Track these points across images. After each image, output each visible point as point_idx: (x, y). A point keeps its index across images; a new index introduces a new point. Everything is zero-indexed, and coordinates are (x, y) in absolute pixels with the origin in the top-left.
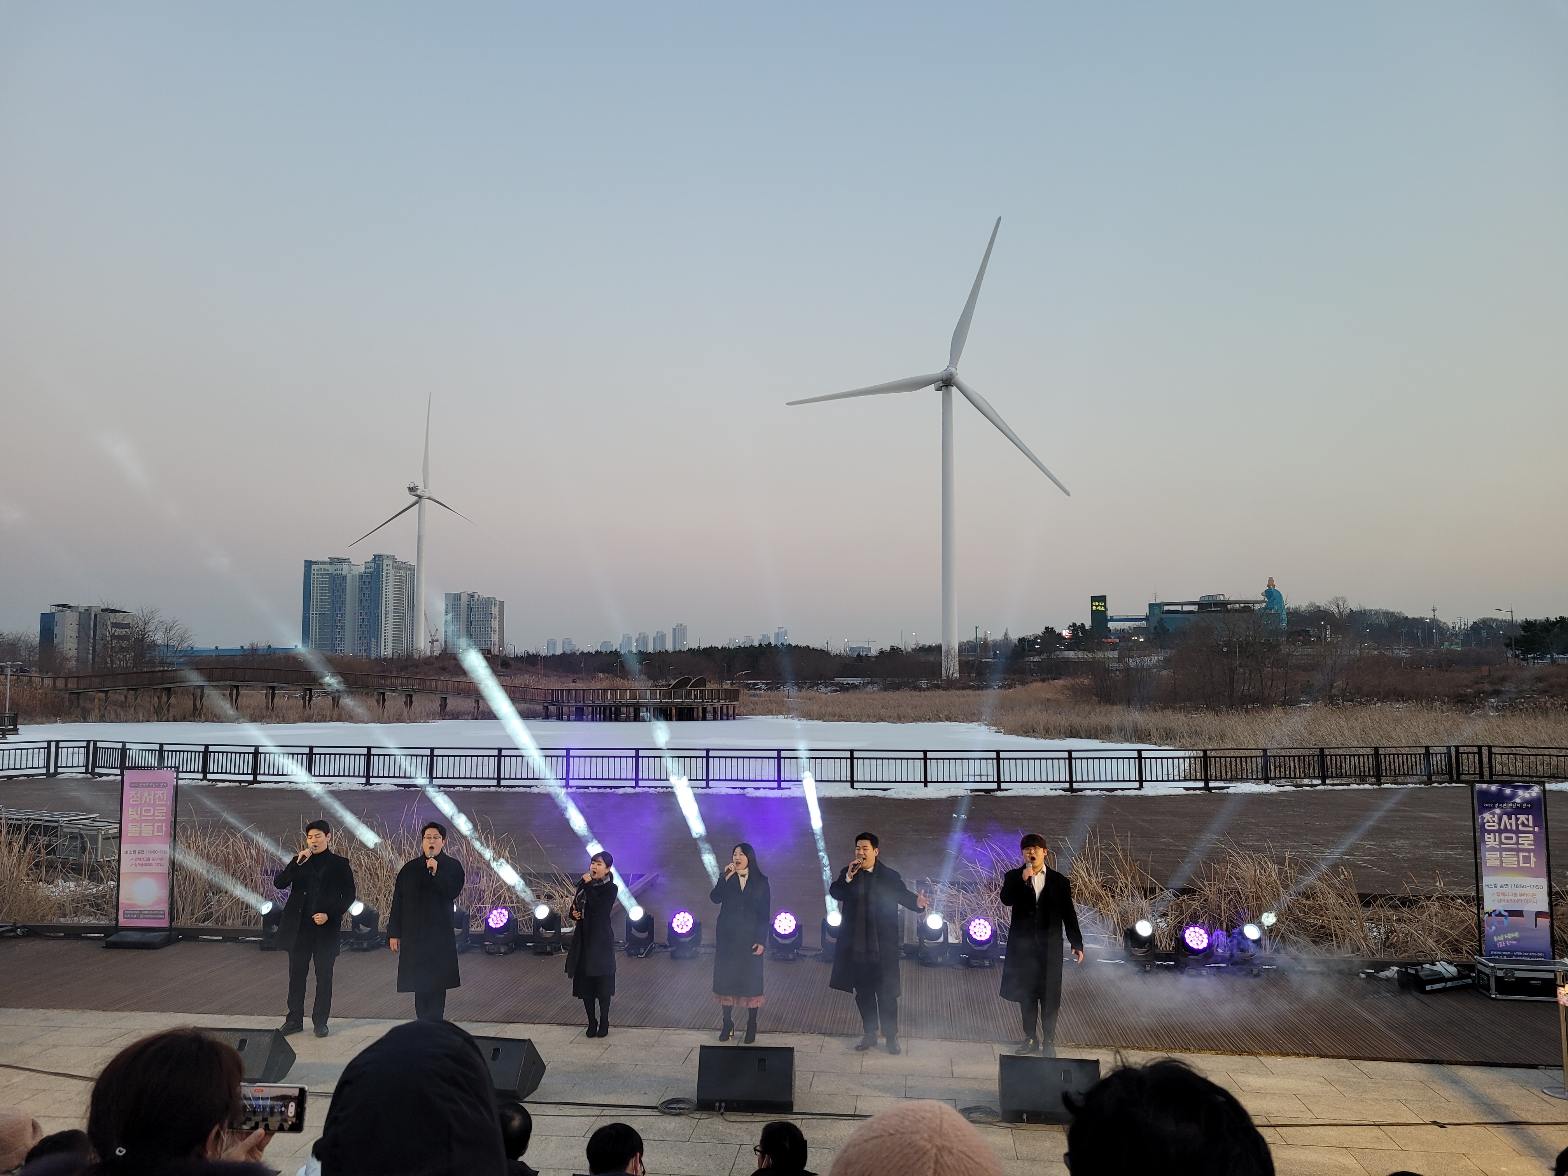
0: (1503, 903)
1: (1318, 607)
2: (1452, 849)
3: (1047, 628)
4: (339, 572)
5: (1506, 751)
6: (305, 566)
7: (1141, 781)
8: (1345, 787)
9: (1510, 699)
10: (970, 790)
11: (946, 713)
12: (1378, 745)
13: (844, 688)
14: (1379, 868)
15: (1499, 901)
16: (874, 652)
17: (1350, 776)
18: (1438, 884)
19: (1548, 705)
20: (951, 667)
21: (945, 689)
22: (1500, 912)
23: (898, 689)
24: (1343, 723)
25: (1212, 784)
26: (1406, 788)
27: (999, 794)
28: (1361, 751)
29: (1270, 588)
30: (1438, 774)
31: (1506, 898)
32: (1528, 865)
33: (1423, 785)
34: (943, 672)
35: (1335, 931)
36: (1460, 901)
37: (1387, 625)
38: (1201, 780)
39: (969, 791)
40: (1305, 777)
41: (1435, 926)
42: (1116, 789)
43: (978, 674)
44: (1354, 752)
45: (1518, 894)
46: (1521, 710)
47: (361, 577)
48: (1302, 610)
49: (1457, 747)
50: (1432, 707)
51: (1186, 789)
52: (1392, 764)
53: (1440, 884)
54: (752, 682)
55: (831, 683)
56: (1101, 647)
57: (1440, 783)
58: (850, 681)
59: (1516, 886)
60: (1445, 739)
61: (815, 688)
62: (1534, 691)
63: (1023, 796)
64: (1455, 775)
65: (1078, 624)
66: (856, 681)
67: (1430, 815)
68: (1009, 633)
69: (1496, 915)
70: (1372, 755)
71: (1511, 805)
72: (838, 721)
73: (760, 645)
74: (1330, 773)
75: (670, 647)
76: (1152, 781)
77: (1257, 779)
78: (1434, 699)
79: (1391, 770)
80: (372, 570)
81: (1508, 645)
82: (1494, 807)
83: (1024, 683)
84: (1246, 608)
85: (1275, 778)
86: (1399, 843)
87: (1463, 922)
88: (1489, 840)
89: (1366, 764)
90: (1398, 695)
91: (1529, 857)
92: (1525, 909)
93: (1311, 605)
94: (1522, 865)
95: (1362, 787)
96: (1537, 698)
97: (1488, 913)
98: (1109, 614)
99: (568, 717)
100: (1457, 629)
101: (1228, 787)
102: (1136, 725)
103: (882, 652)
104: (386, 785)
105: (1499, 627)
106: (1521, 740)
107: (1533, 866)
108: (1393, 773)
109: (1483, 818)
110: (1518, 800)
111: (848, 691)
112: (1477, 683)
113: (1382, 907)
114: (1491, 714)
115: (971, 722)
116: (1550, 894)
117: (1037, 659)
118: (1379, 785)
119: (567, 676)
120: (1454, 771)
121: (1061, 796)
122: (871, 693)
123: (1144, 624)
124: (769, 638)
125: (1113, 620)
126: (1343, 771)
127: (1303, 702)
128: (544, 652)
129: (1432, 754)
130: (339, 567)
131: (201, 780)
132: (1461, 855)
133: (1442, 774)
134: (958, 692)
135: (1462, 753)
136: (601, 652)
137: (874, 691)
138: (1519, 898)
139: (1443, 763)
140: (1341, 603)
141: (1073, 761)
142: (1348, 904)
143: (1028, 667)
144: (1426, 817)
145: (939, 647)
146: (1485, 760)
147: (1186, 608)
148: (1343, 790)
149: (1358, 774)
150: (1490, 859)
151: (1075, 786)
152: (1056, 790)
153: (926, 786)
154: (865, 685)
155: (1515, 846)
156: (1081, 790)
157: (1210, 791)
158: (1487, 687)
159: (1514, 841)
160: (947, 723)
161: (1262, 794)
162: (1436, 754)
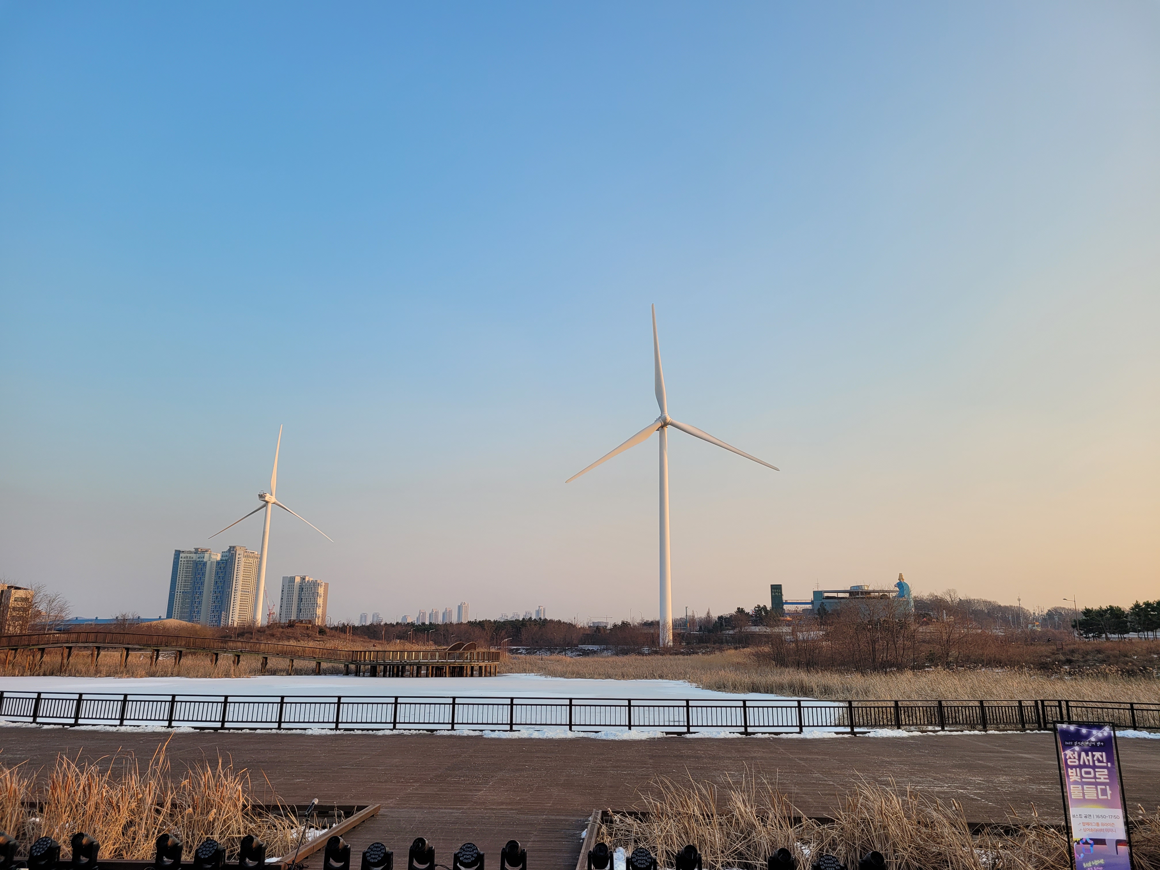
0: (1088, 832)
1: (936, 596)
2: (1044, 784)
3: (738, 609)
4: (201, 559)
5: (1080, 704)
6: (175, 555)
7: (801, 726)
8: (959, 733)
9: (1079, 666)
10: (666, 732)
11: (659, 672)
12: (983, 699)
13: (585, 653)
14: (987, 800)
15: (1085, 830)
16: (609, 627)
17: (963, 724)
18: (1033, 814)
19: (1107, 671)
20: (668, 637)
21: (662, 654)
22: (1086, 841)
23: (627, 654)
24: (956, 682)
25: (856, 730)
26: (1006, 734)
27: (688, 736)
28: (971, 704)
29: (901, 582)
30: (1029, 723)
31: (1090, 827)
32: (1105, 797)
33: (1019, 732)
34: (661, 641)
35: (950, 858)
36: (1052, 830)
37: (986, 611)
38: (848, 726)
39: (664, 734)
40: (928, 725)
41: (1033, 853)
42: (782, 733)
43: (688, 644)
44: (965, 704)
45: (1100, 824)
46: (1088, 675)
47: (218, 563)
48: (924, 598)
49: (1042, 701)
50: (1022, 671)
51: (837, 733)
52: (994, 714)
53: (1035, 815)
54: (515, 647)
55: (576, 649)
56: (777, 623)
57: (1032, 730)
58: (590, 647)
59: (1098, 816)
60: (1033, 695)
61: (564, 653)
62: (1096, 660)
63: (708, 738)
64: (1042, 724)
65: (762, 606)
66: (595, 648)
67: (1026, 756)
68: (711, 612)
69: (1084, 844)
70: (979, 707)
71: (1087, 743)
72: (576, 678)
73: (523, 619)
74: (947, 722)
75: (455, 620)
76: (809, 726)
77: (892, 725)
78: (1023, 666)
79: (993, 719)
80: (227, 558)
81: (1074, 627)
82: (1073, 745)
83: (721, 650)
84: (884, 596)
85: (906, 724)
86: (1002, 779)
87: (1057, 848)
88: (1072, 774)
89: (975, 715)
90: (997, 662)
91: (1105, 790)
92: (1106, 838)
93: (931, 595)
94: (1100, 797)
95: (972, 733)
96: (1099, 666)
97: (1076, 841)
98: (785, 598)
99: (364, 674)
100: (1037, 615)
101: (869, 732)
102: (802, 682)
103: (615, 626)
104: (185, 727)
105: (1067, 615)
106: (1090, 696)
107: (1109, 798)
108: (995, 722)
109: (1065, 755)
110: (1093, 739)
111: (588, 656)
112: (1053, 654)
113: (988, 835)
114: (1066, 678)
115: (678, 680)
116: (1127, 823)
117: (731, 632)
118: (986, 731)
119: (370, 641)
120: (1042, 720)
121: (738, 738)
122: (605, 657)
123: (809, 606)
124: (531, 614)
125: (787, 603)
126: (958, 720)
127: (928, 667)
128: (357, 624)
129: (1024, 706)
130: (202, 555)
131: (31, 723)
132: (1051, 790)
133: (1033, 723)
134: (671, 657)
135: (1046, 706)
136: (401, 624)
137: (608, 656)
138: (1100, 827)
139: (1033, 714)
140: (952, 594)
141: (747, 709)
142: (959, 833)
143: (724, 638)
144: (1022, 758)
145: (658, 623)
146: (1064, 712)
147: (841, 595)
148: (958, 735)
149: (969, 722)
150: (1074, 792)
151: (750, 730)
152: (734, 733)
153: (630, 729)
154: (602, 651)
155: (1093, 780)
156: (754, 733)
157: (855, 735)
158: (1062, 657)
159: (1092, 775)
160: (660, 680)
161: (896, 738)
162: (1027, 706)
